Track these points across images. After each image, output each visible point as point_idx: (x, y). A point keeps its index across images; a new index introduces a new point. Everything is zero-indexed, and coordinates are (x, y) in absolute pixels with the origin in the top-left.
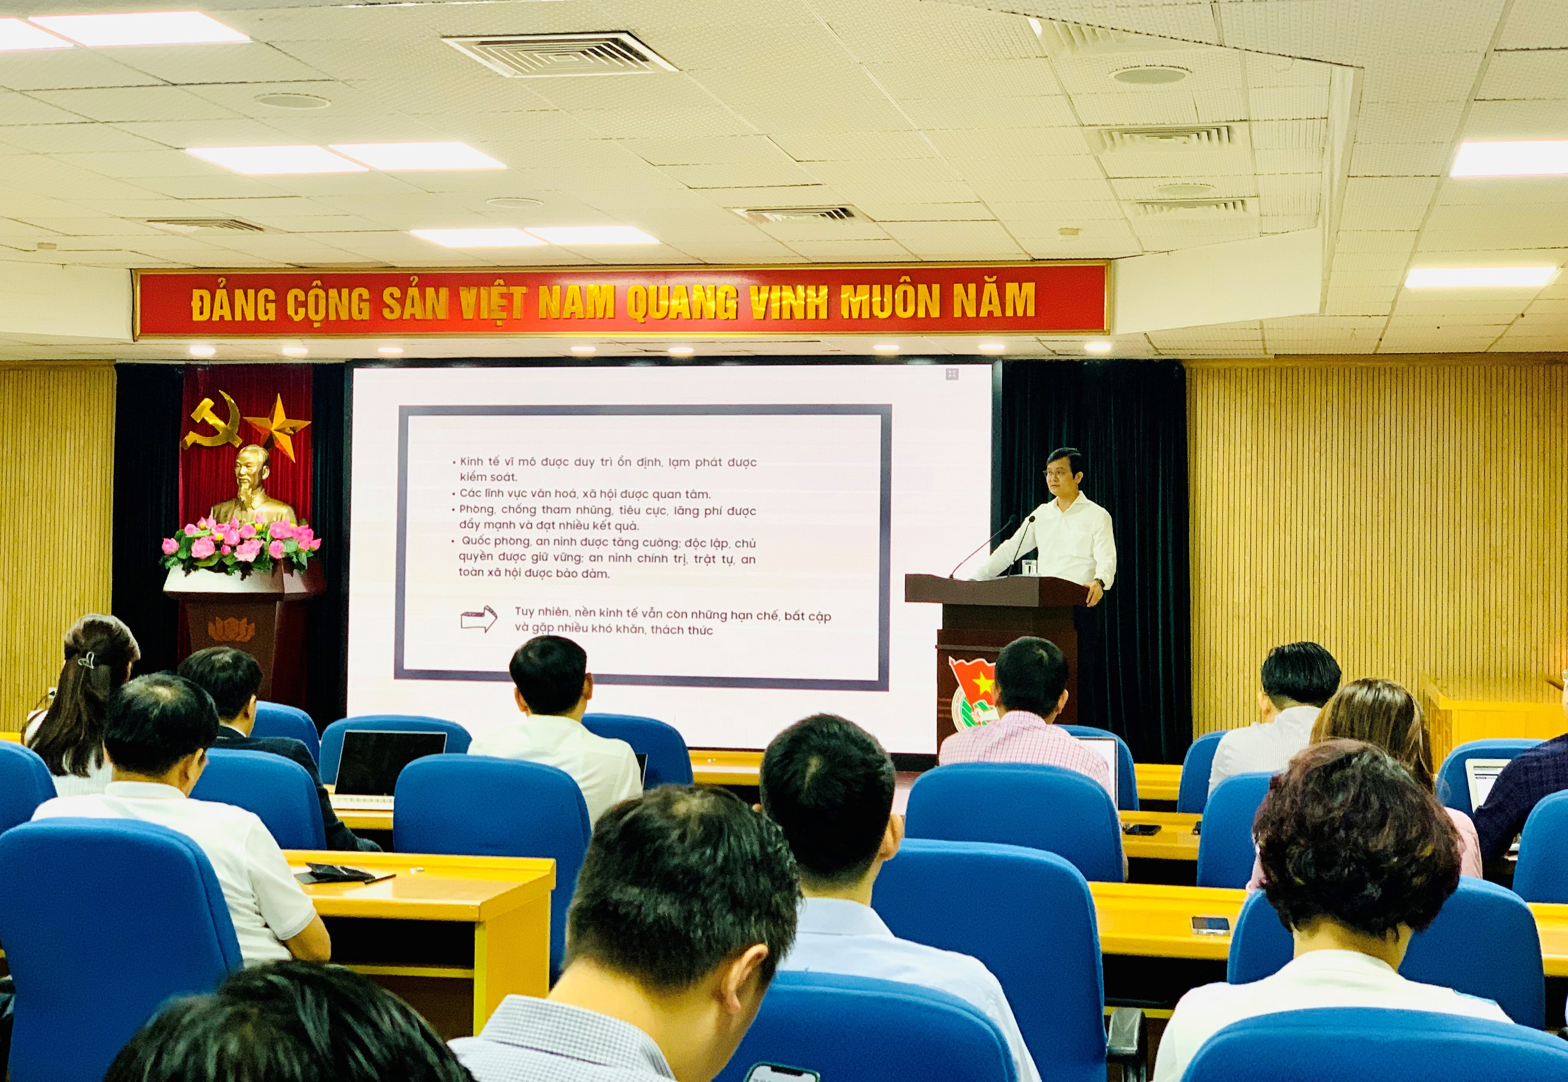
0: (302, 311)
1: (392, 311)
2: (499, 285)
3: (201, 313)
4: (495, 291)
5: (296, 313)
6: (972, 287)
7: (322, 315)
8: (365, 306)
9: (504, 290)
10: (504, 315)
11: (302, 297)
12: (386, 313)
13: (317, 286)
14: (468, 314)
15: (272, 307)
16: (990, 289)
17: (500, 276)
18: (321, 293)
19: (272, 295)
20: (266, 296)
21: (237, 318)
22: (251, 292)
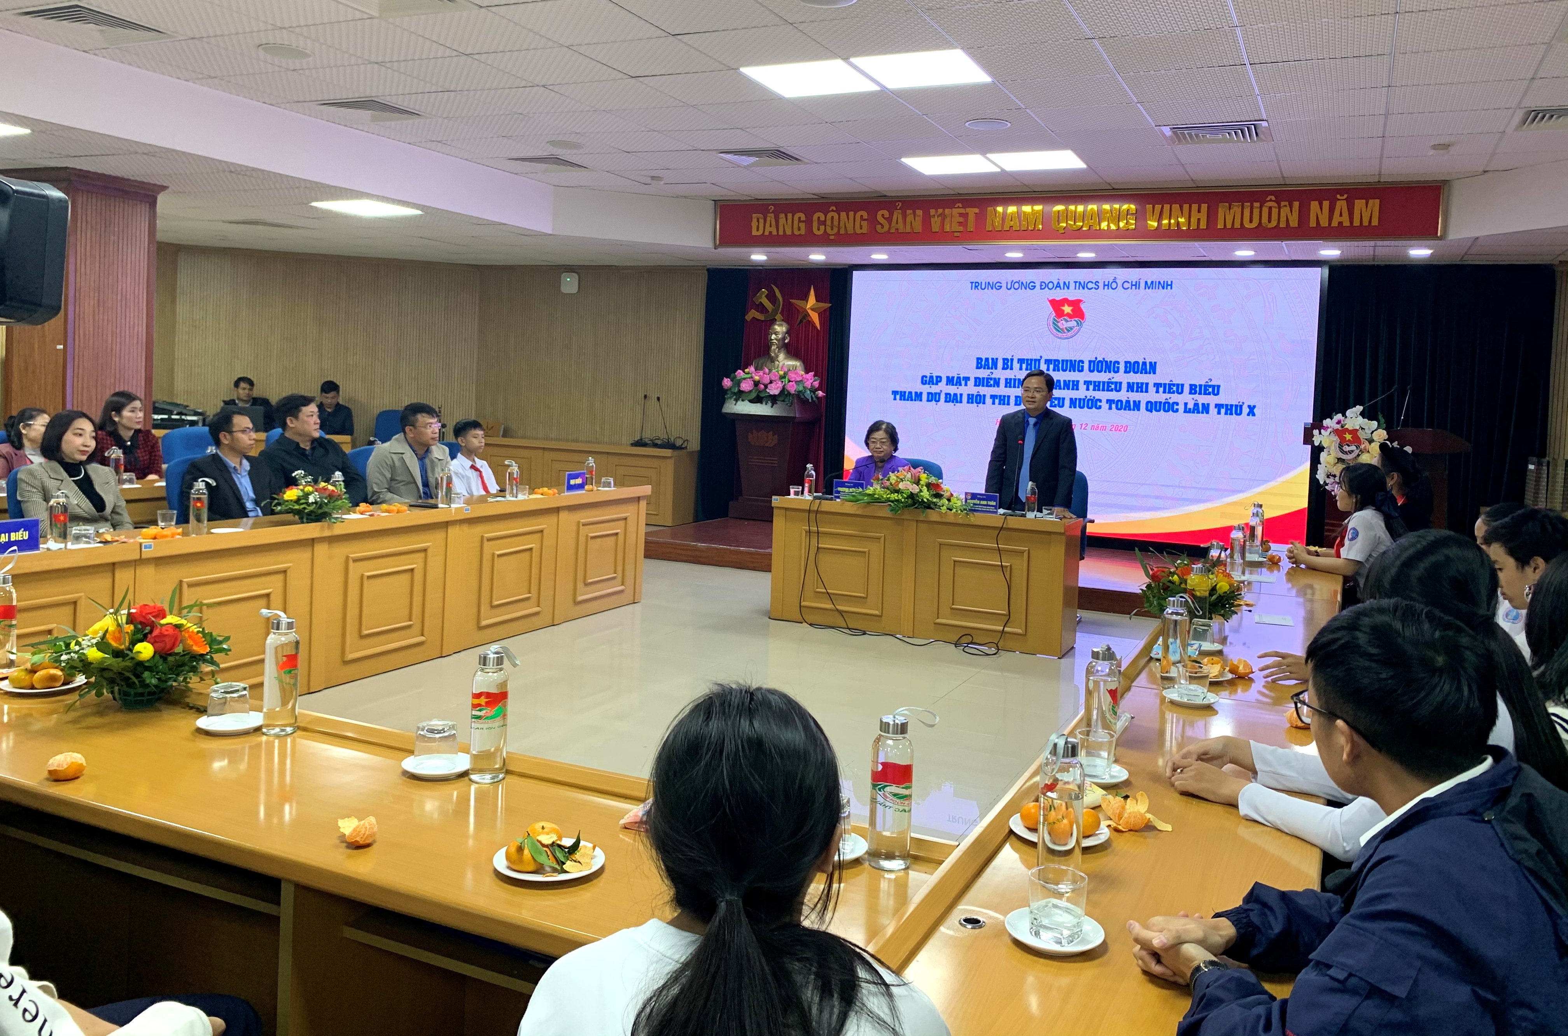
0: (822, 228)
1: (883, 226)
2: (959, 207)
3: (758, 230)
4: (955, 211)
5: (819, 230)
6: (1326, 204)
7: (835, 230)
8: (864, 224)
9: (962, 211)
10: (961, 229)
11: (822, 218)
12: (879, 227)
13: (833, 211)
14: (936, 227)
15: (802, 225)
16: (1341, 205)
17: (959, 201)
18: (836, 215)
19: (803, 218)
20: (800, 218)
21: (781, 233)
22: (790, 215)
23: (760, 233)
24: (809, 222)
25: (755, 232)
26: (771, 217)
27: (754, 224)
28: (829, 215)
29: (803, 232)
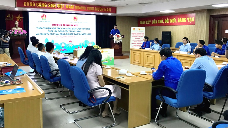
5: (38, 6)
6: (106, 8)
7: (41, 6)
12: (49, 6)
14: (58, 7)
21: (30, 6)
22: (32, 3)
23: (26, 5)
24: (36, 4)
25: (25, 5)
26: (28, 3)
27: (24, 4)
28: (39, 4)
29: (34, 6)
